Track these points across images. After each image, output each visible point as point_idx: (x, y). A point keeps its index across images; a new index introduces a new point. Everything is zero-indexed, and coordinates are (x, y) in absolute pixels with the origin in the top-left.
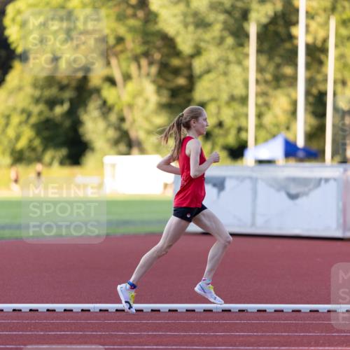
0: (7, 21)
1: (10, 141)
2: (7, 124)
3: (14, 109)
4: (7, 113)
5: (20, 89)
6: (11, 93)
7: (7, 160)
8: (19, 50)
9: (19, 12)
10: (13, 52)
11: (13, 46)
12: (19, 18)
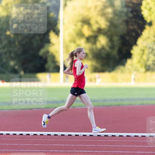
0: (143, 8)
1: (144, 61)
2: (143, 54)
3: (146, 47)
4: (143, 48)
5: (149, 38)
6: (145, 40)
7: (143, 70)
8: (148, 21)
9: (148, 4)
10: (145, 21)
11: (146, 19)
12: (148, 7)
